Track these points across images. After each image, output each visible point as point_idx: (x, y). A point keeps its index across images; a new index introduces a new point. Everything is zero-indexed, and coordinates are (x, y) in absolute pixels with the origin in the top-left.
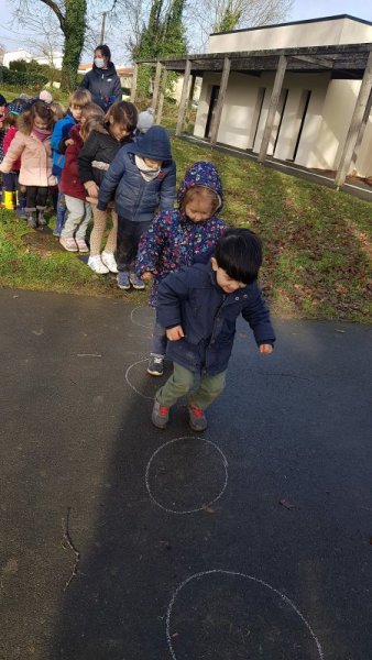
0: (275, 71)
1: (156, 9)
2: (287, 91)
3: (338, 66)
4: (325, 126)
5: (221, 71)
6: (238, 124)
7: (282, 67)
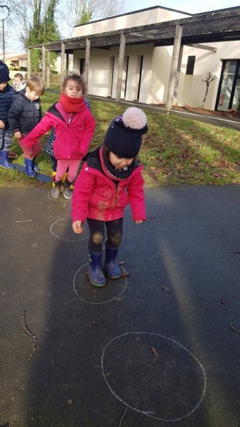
0: (119, 45)
1: (37, 14)
2: (128, 57)
3: (157, 38)
4: (155, 76)
5: (84, 49)
6: (100, 81)
7: (123, 42)
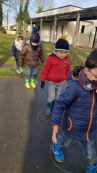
0: (54, 21)
2: (58, 26)
3: (70, 18)
4: (68, 34)
5: (40, 22)
6: (46, 35)
7: (56, 19)
